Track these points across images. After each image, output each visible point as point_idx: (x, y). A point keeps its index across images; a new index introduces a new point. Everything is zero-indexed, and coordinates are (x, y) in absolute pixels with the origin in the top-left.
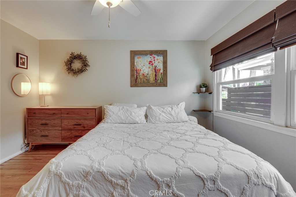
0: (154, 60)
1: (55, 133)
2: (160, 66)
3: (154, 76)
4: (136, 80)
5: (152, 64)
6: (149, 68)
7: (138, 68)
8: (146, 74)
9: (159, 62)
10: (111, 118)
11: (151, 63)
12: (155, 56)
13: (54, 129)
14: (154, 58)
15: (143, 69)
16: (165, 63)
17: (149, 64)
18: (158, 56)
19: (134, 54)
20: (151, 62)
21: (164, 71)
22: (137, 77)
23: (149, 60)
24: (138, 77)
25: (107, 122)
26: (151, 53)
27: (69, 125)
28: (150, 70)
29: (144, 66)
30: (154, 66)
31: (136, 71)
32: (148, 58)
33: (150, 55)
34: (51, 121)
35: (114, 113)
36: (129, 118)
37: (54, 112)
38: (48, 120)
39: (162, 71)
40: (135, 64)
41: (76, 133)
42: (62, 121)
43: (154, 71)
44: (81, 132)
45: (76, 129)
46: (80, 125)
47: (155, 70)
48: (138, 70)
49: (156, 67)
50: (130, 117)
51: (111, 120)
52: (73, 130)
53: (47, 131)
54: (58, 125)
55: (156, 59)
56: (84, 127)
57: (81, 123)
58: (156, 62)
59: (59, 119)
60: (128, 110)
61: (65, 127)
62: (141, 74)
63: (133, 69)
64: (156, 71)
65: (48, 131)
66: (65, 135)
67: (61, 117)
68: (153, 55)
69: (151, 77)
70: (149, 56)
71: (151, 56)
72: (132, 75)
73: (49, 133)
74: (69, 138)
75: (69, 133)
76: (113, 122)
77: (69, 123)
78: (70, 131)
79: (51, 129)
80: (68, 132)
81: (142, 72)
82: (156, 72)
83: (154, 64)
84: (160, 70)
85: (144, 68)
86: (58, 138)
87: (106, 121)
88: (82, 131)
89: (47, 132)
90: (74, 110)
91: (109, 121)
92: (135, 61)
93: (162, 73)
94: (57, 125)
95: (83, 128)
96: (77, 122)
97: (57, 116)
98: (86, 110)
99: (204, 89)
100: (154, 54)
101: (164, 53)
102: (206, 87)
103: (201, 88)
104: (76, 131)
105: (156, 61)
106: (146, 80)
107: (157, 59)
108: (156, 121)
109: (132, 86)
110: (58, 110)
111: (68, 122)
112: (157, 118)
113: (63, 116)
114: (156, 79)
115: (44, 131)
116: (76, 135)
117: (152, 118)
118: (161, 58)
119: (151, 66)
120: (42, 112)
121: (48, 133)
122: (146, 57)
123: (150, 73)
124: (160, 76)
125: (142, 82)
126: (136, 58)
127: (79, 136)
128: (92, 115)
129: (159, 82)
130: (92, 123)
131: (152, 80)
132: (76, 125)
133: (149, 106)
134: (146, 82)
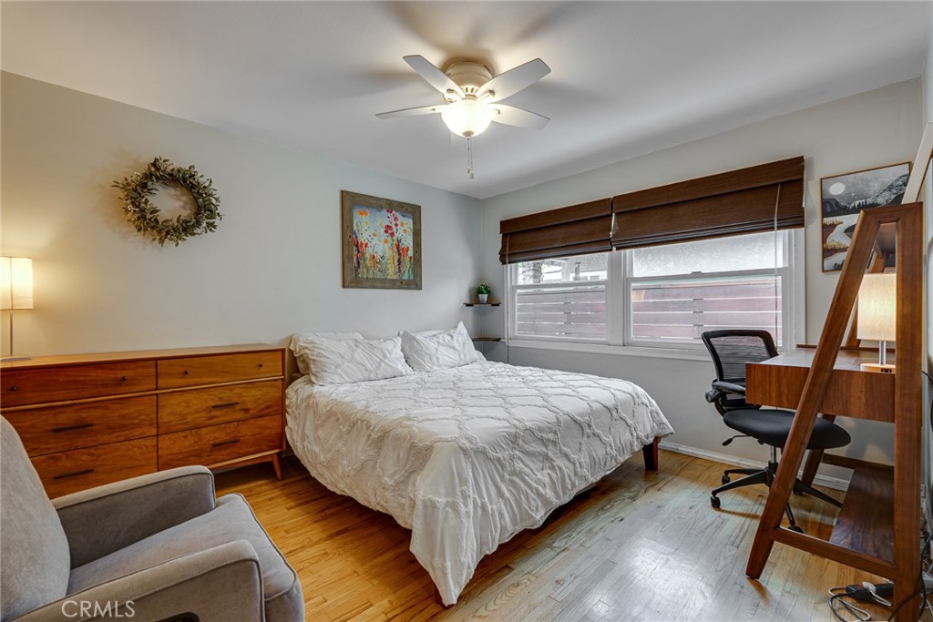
0: (396, 225)
1: (128, 450)
2: (408, 242)
3: (396, 263)
4: (357, 271)
5: (392, 234)
6: (386, 241)
7: (361, 239)
8: (378, 258)
9: (405, 231)
10: (339, 371)
11: (390, 232)
12: (398, 215)
13: (122, 438)
14: (396, 219)
15: (373, 242)
16: (417, 234)
17: (386, 232)
18: (404, 216)
19: (351, 202)
20: (388, 227)
21: (416, 252)
22: (358, 263)
23: (386, 222)
24: (361, 261)
25: (332, 383)
26: (390, 206)
27: (191, 410)
28: (387, 246)
29: (375, 235)
30: (395, 238)
31: (357, 245)
32: (383, 219)
33: (388, 211)
34: (106, 408)
35: (343, 357)
36: (383, 364)
37: (120, 374)
38: (94, 408)
39: (411, 253)
40: (355, 228)
41: (216, 435)
42: (160, 404)
43: (396, 250)
44: (237, 427)
45: (215, 420)
46: (231, 405)
47: (398, 247)
48: (362, 244)
49: (399, 241)
50: (385, 363)
51: (340, 375)
52: (206, 426)
53: (86, 451)
54: (143, 420)
55: (399, 222)
56: (246, 410)
57: (234, 400)
58: (401, 231)
59: (146, 398)
60: (372, 347)
61: (173, 423)
62: (367, 256)
63: (350, 240)
64: (400, 250)
65: (92, 451)
66: (175, 451)
67: (157, 389)
68: (394, 212)
69: (389, 266)
70: (384, 211)
71: (389, 214)
72: (346, 258)
73: (99, 456)
74: (192, 456)
75: (191, 440)
76: (348, 379)
77: (189, 407)
78: (194, 431)
79: (106, 438)
80: (185, 437)
81: (368, 252)
82: (400, 254)
83: (396, 235)
84: (408, 249)
85: (375, 241)
86: (142, 466)
87: (329, 380)
88: (240, 423)
89: (84, 457)
90: (209, 360)
91: (337, 379)
92: (355, 222)
93: (411, 258)
94: (136, 421)
95: (241, 415)
96: (221, 399)
97: (138, 388)
98: (255, 355)
99: (486, 295)
100: (396, 211)
101: (413, 211)
102: (489, 292)
103: (480, 295)
104: (216, 427)
105: (399, 227)
106: (379, 271)
107: (402, 223)
108: (433, 364)
109: (347, 284)
110: (142, 363)
111: (184, 404)
112: (434, 359)
113: (165, 386)
114: (400, 271)
115: (67, 456)
116: (217, 441)
117: (424, 361)
118: (409, 223)
119: (389, 238)
120: (62, 379)
121: (90, 458)
122: (378, 214)
123: (388, 254)
124: (407, 264)
125: (371, 276)
126: (356, 213)
127: (234, 442)
128: (273, 370)
129: (405, 277)
130: (274, 393)
131: (392, 273)
132: (215, 407)
133: (405, 333)
134: (379, 276)
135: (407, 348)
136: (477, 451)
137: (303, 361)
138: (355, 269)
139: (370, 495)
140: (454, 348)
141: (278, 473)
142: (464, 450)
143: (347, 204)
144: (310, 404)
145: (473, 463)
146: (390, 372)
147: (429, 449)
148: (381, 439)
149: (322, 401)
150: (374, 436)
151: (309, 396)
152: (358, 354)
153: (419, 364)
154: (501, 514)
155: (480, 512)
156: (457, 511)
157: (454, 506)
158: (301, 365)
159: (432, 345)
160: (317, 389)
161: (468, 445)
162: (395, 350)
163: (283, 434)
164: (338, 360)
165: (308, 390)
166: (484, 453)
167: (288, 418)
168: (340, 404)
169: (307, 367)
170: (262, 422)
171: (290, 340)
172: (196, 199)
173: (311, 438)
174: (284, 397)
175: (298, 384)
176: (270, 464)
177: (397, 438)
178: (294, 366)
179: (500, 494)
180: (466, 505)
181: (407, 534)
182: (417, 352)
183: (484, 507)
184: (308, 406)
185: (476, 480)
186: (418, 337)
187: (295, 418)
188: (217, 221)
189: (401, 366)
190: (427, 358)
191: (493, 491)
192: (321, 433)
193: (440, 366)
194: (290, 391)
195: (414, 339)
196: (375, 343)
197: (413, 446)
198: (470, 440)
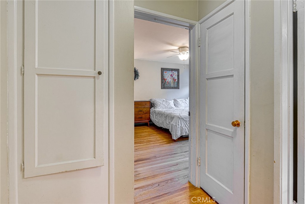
2: (176, 78)
3: (173, 83)
5: (172, 76)
6: (171, 78)
7: (165, 78)
8: (169, 82)
9: (175, 75)
10: (160, 106)
14: (173, 73)
15: (168, 79)
16: (178, 76)
17: (171, 76)
19: (163, 70)
20: (171, 75)
21: (178, 80)
22: (165, 83)
23: (171, 74)
26: (172, 70)
28: (171, 79)
29: (168, 77)
39: (177, 80)
40: (164, 76)
44: (142, 115)
45: (139, 113)
46: (141, 111)
49: (174, 78)
56: (144, 112)
60: (167, 102)
62: (167, 82)
63: (163, 78)
64: (174, 80)
72: (162, 82)
81: (167, 81)
83: (173, 76)
90: (138, 103)
91: (160, 108)
95: (143, 113)
98: (145, 102)
101: (178, 70)
104: (139, 115)
107: (175, 74)
109: (162, 88)
112: (181, 105)
116: (139, 117)
118: (176, 73)
119: (172, 78)
122: (169, 72)
123: (171, 81)
124: (176, 83)
125: (167, 86)
126: (164, 73)
127: (141, 118)
128: (148, 105)
129: (175, 86)
130: (148, 110)
131: (172, 85)
132: (139, 111)
133: (175, 99)
134: (169, 86)
135: (175, 102)
136: (182, 118)
137: (153, 104)
138: (164, 85)
139: (165, 126)
140: (186, 103)
141: (149, 125)
142: (179, 118)
143: (162, 71)
144: (155, 112)
145: (181, 120)
146: (170, 107)
147: (174, 117)
148: (166, 116)
149: (157, 111)
150: (165, 116)
151: (154, 110)
152: (164, 103)
153: (177, 106)
154: (186, 130)
155: (181, 128)
156: (177, 126)
157: (176, 125)
158: (153, 105)
159: (180, 102)
160: (156, 109)
161: (180, 117)
162: (172, 103)
163: (150, 117)
164: (160, 104)
165: (154, 109)
166: (183, 119)
167: (151, 114)
168: (160, 111)
169: (154, 105)
170: (146, 115)
171: (151, 100)
172: (135, 73)
173: (155, 118)
174: (150, 111)
175: (152, 108)
176: (147, 123)
177: (169, 116)
178: (152, 105)
179: (186, 126)
180: (178, 126)
181: (168, 130)
182: (177, 103)
183: (182, 127)
184: (154, 112)
185: (181, 123)
186: (178, 100)
187: (152, 114)
188: (139, 77)
189: (173, 106)
190: (179, 105)
191: (184, 126)
192: (156, 117)
193: (182, 107)
194: (151, 109)
195: (177, 100)
196: (167, 101)
197: (171, 117)
198: (180, 116)
